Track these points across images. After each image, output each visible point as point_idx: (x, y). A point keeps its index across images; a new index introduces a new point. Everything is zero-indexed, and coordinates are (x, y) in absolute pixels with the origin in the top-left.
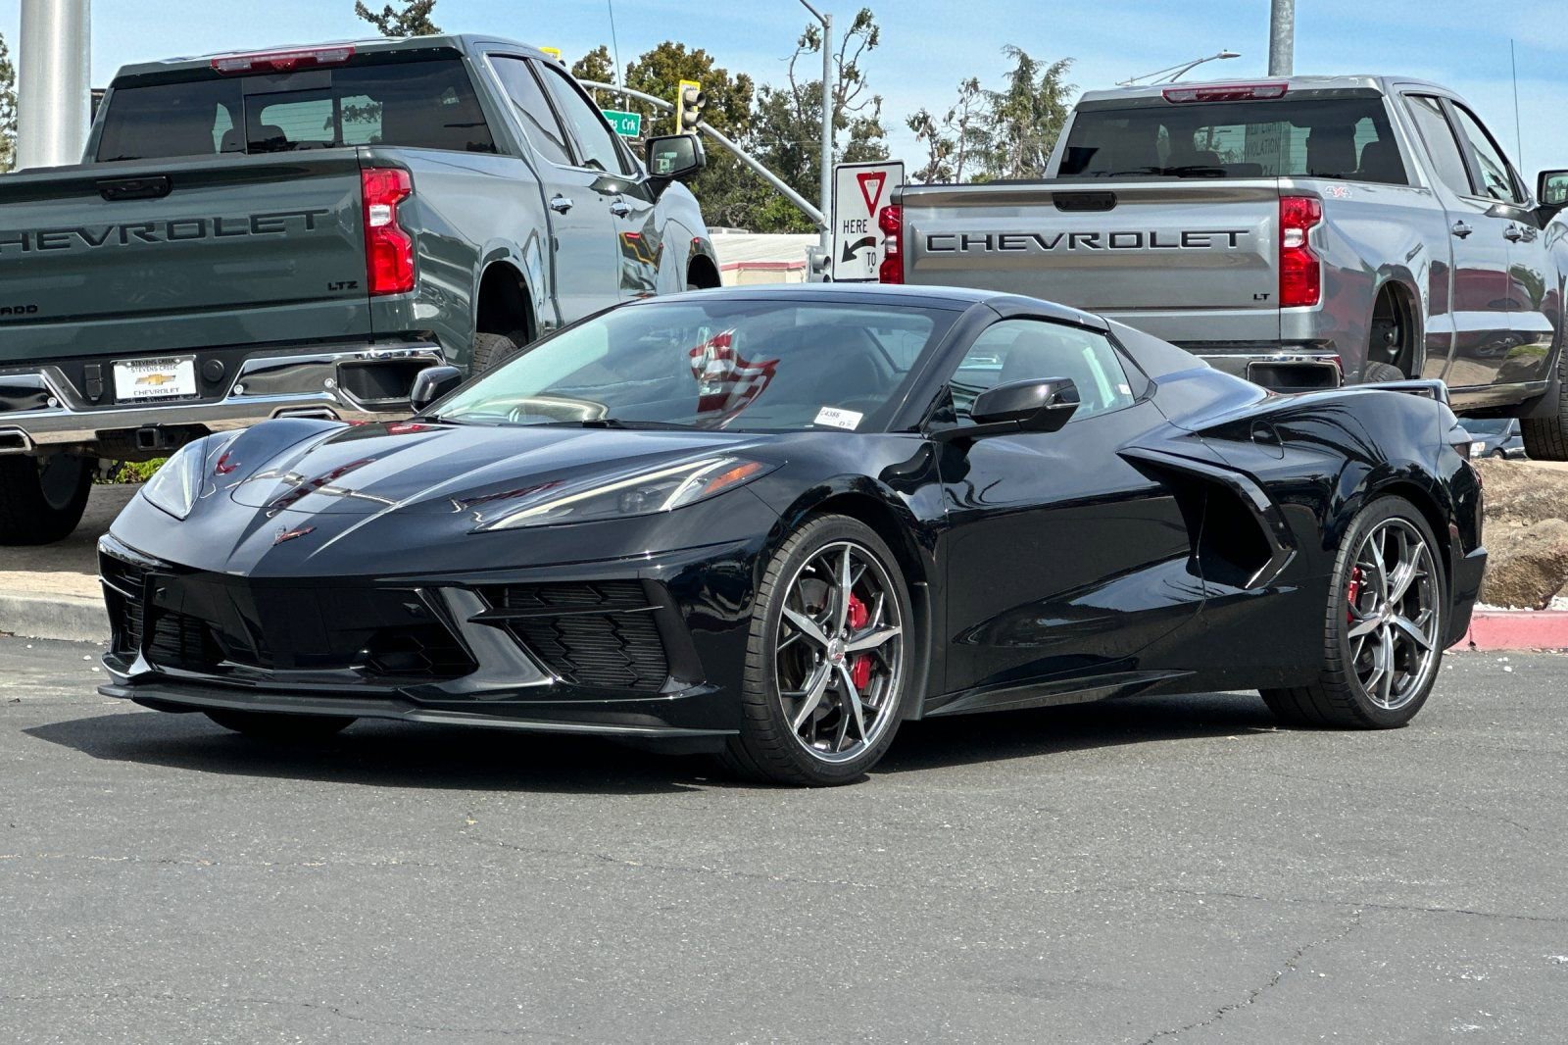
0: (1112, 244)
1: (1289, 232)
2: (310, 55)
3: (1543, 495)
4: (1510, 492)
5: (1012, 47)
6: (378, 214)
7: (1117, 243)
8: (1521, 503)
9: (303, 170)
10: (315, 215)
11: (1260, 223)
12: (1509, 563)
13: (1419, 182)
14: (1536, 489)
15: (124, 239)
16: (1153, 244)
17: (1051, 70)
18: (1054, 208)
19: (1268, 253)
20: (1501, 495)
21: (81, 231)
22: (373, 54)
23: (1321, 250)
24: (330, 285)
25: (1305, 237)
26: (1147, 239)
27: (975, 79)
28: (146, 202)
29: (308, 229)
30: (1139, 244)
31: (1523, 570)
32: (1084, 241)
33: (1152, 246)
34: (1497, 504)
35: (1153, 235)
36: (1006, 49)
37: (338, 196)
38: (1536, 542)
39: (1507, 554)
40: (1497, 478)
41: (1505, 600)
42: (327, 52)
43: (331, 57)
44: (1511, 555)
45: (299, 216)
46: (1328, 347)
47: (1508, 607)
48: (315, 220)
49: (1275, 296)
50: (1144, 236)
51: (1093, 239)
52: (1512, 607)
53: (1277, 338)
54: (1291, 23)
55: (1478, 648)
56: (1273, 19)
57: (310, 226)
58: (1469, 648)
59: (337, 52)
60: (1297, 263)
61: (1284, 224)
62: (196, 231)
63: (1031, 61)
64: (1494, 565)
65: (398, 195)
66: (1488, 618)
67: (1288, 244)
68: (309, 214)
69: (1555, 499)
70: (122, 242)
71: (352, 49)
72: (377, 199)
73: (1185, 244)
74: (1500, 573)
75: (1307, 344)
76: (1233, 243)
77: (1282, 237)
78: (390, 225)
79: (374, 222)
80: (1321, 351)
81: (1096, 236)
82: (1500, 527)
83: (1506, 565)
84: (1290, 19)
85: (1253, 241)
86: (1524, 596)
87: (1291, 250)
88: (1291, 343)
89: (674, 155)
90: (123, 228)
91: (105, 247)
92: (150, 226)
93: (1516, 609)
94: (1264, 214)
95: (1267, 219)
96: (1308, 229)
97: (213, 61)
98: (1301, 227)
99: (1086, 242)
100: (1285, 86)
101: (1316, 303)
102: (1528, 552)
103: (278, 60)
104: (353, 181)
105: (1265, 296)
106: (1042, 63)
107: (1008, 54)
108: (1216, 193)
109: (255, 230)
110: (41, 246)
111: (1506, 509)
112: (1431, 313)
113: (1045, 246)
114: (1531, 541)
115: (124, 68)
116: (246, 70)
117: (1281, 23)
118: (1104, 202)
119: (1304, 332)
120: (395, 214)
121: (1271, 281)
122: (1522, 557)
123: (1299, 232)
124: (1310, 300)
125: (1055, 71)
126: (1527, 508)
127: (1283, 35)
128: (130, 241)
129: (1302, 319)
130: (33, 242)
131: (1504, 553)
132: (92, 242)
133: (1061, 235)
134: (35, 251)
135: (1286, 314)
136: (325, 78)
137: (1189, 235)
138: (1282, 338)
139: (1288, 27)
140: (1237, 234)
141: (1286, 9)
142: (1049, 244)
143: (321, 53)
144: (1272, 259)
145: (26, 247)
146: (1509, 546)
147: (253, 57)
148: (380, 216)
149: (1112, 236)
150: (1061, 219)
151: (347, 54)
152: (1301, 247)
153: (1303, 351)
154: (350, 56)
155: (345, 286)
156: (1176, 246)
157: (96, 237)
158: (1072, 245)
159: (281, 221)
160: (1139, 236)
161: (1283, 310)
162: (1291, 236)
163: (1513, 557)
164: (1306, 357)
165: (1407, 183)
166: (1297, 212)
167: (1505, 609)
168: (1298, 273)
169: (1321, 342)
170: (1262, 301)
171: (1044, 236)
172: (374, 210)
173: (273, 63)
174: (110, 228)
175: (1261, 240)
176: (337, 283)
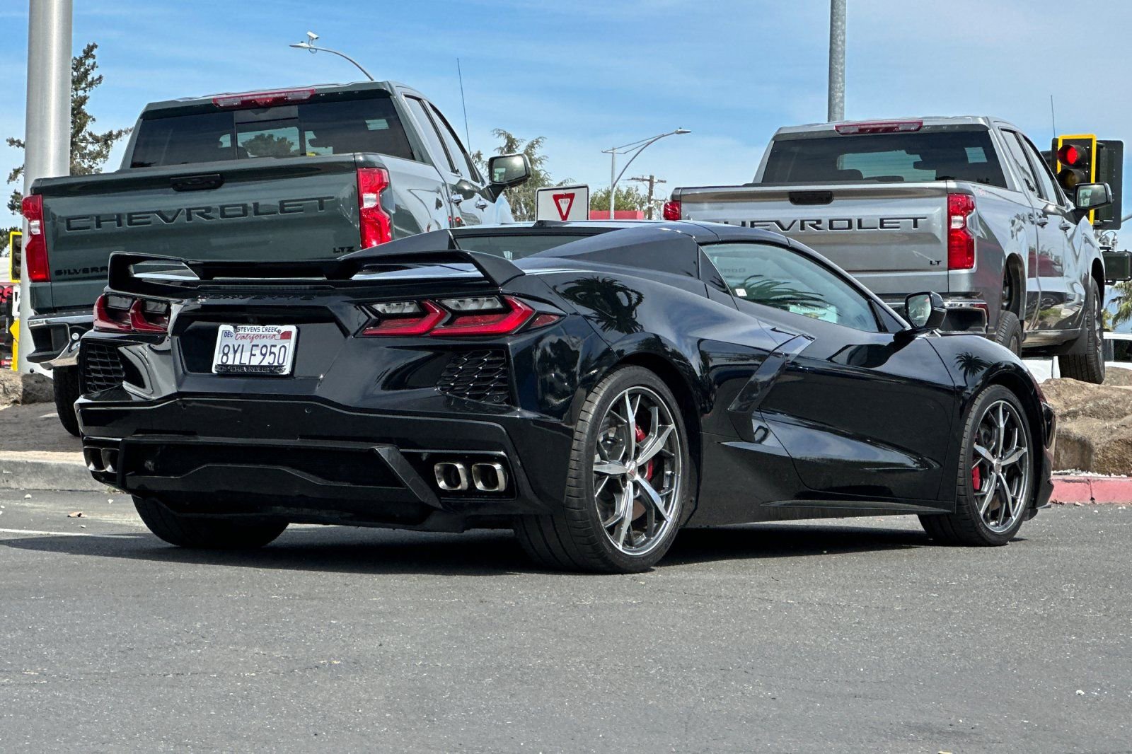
0: (831, 227)
1: (954, 218)
2: (283, 95)
3: (1106, 403)
4: (1083, 400)
5: (499, 130)
6: (368, 200)
7: (835, 226)
8: (1090, 407)
9: (318, 169)
10: (325, 200)
11: (934, 212)
12: (1110, 444)
13: (1015, 188)
14: (1100, 398)
15: (189, 218)
16: (860, 227)
17: (528, 146)
18: (789, 203)
19: (941, 233)
20: (1076, 403)
21: (159, 213)
22: (326, 94)
23: (974, 230)
24: (335, 249)
25: (964, 222)
26: (855, 224)
27: (479, 152)
28: (203, 193)
29: (320, 210)
30: (850, 227)
31: (1120, 449)
32: (811, 225)
33: (859, 228)
34: (1074, 409)
35: (860, 221)
36: (495, 132)
37: (342, 187)
38: (1127, 430)
39: (1107, 439)
40: (1071, 391)
41: (1107, 470)
42: (295, 93)
43: (297, 96)
44: (1110, 439)
45: (314, 201)
46: (978, 298)
47: (1110, 475)
48: (325, 205)
49: (945, 263)
50: (853, 222)
51: (817, 223)
52: (1112, 474)
53: (946, 291)
54: (843, 92)
55: (1097, 502)
56: (830, 89)
57: (321, 208)
58: (1090, 502)
59: (302, 92)
60: (960, 239)
61: (950, 214)
62: (241, 213)
63: (514, 139)
64: (1099, 446)
65: (380, 186)
66: (1102, 481)
67: (954, 226)
68: (321, 200)
69: (1114, 405)
70: (188, 220)
71: (312, 91)
72: (367, 189)
73: (882, 226)
74: (1104, 451)
75: (967, 295)
76: (915, 226)
77: (949, 222)
78: (376, 207)
79: (367, 205)
80: (974, 300)
81: (819, 222)
82: (1095, 422)
83: (1108, 446)
84: (842, 89)
85: (929, 224)
86: (1121, 467)
87: (956, 230)
88: (956, 295)
89: (503, 170)
90: (189, 210)
91: (176, 223)
92: (208, 209)
93: (1115, 476)
94: (937, 205)
95: (939, 209)
96: (966, 216)
97: (214, 100)
98: (962, 215)
99: (813, 226)
100: (921, 123)
101: (972, 267)
102: (1123, 437)
103: (261, 99)
104: (351, 177)
105: (938, 262)
106: (522, 140)
107: (497, 135)
108: (904, 191)
109: (283, 211)
110: (130, 223)
111: (1081, 412)
112: (1029, 277)
113: (783, 229)
114: (1123, 429)
115: (150, 105)
116: (237, 106)
117: (836, 92)
118: (824, 198)
119: (965, 287)
120: (381, 200)
121: (942, 252)
122: (1119, 440)
123: (960, 218)
124: (968, 265)
125: (532, 146)
126: (1095, 411)
127: (838, 100)
128: (194, 219)
129: (962, 278)
130: (125, 221)
131: (1105, 438)
132: (166, 220)
133: (794, 221)
134: (126, 226)
135: (952, 275)
136: (294, 111)
137: (885, 221)
138: (950, 291)
139: (841, 94)
140: (919, 220)
141: (839, 83)
142: (786, 227)
143: (291, 94)
144: (943, 236)
145: (120, 225)
146: (1107, 433)
147: (242, 96)
148: (370, 201)
149: (831, 222)
150: (794, 211)
151: (309, 94)
152: (961, 229)
153: (965, 300)
154: (311, 96)
155: (346, 250)
156: (875, 228)
157: (170, 217)
158: (803, 228)
159: (301, 205)
160: (850, 222)
161: (951, 272)
162: (955, 221)
163: (1113, 440)
164: (964, 304)
165: (1006, 187)
166: (960, 205)
167: (1107, 476)
168: (959, 247)
169: (974, 294)
170: (936, 266)
171: (782, 221)
172: (367, 197)
173: (258, 102)
174: (180, 210)
175: (934, 224)
176: (339, 248)
